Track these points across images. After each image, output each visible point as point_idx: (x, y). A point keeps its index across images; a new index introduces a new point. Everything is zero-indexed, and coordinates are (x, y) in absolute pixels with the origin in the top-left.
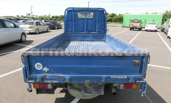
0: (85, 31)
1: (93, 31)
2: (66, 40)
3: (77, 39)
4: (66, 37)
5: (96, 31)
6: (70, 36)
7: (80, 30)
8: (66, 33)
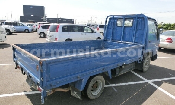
0: (121, 40)
1: (131, 42)
2: (104, 47)
3: (114, 47)
4: (104, 44)
5: (132, 42)
6: (107, 43)
7: (118, 39)
8: (105, 40)
